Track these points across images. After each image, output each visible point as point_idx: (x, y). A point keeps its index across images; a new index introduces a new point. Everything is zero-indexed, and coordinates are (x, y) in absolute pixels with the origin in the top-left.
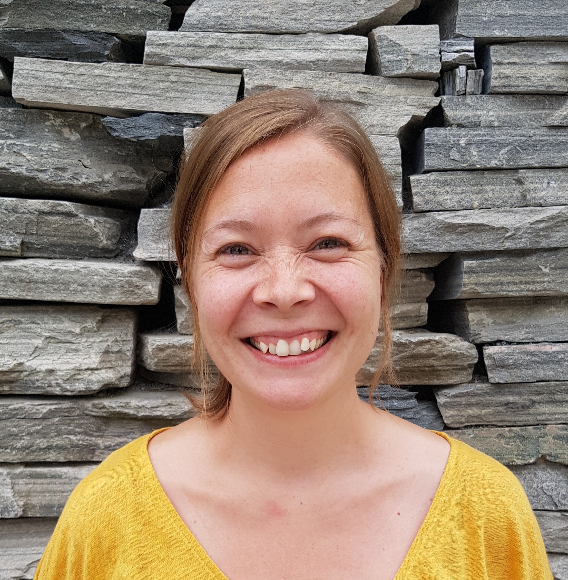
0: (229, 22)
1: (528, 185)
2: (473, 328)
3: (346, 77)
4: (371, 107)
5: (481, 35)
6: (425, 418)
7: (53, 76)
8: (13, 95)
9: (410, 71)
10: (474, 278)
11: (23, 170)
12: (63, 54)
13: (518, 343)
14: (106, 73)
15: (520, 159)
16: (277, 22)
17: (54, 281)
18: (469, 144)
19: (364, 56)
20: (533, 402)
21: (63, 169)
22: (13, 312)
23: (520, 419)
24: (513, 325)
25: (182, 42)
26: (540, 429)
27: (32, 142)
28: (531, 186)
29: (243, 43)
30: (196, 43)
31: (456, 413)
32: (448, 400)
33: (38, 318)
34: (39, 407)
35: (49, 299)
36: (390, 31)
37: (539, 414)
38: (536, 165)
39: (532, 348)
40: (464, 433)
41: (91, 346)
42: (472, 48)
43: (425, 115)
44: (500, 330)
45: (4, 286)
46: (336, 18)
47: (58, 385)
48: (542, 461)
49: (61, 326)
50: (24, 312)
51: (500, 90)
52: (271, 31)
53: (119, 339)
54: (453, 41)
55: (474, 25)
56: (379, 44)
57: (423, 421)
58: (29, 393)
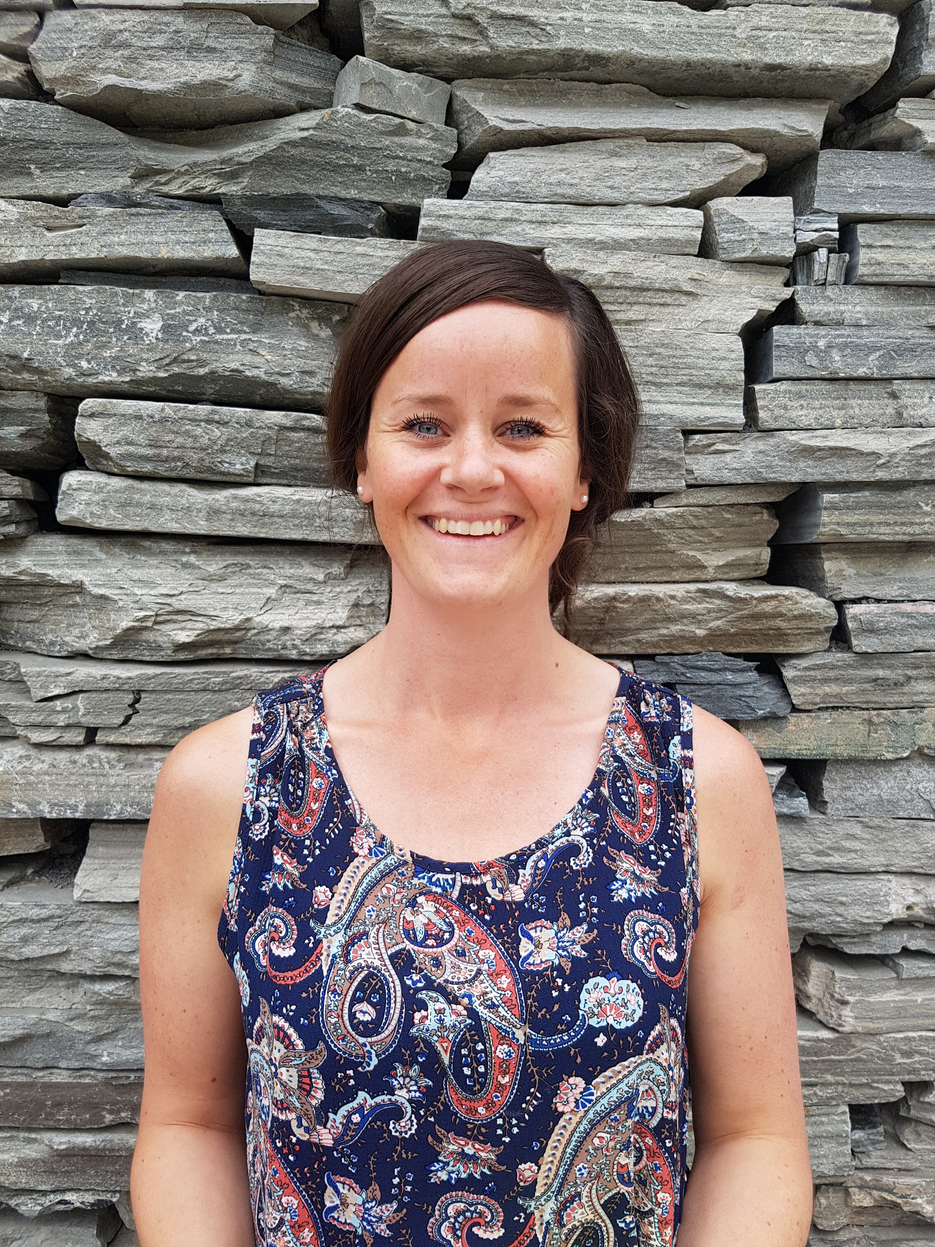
0: (528, 190)
1: (904, 400)
2: (831, 580)
3: (675, 261)
4: (705, 299)
5: (847, 211)
6: (767, 696)
7: (303, 254)
8: (252, 277)
9: (756, 254)
10: (835, 517)
11: (260, 374)
12: (314, 227)
13: (890, 601)
14: (370, 251)
15: (895, 367)
16: (588, 189)
17: (294, 515)
18: (829, 347)
19: (698, 234)
20: (909, 678)
21: (311, 373)
22: (240, 553)
23: (891, 700)
24: (882, 578)
25: (468, 214)
26: (916, 713)
27: (273, 337)
28: (909, 402)
29: (544, 216)
30: (486, 216)
31: (809, 690)
32: (799, 673)
33: (271, 561)
34: (269, 675)
35: (287, 537)
36: (731, 204)
37: (915, 694)
38: (916, 375)
39: (908, 607)
40: (819, 717)
41: (336, 597)
42: (836, 226)
43: (774, 309)
44: (866, 584)
45: (232, 520)
46: (663, 186)
47: (295, 647)
48: (917, 755)
49: (300, 572)
50: (254, 554)
51: (870, 280)
52: (581, 201)
53: (371, 588)
54: (812, 218)
55: (837, 197)
56: (716, 220)
57: (767, 700)
58: (257, 656)
